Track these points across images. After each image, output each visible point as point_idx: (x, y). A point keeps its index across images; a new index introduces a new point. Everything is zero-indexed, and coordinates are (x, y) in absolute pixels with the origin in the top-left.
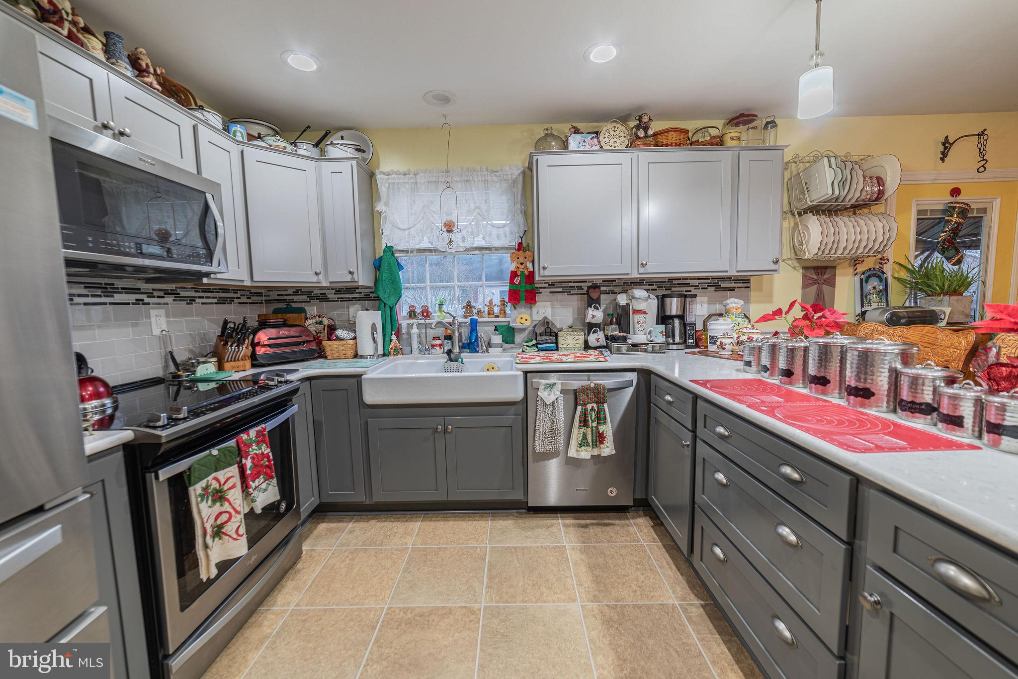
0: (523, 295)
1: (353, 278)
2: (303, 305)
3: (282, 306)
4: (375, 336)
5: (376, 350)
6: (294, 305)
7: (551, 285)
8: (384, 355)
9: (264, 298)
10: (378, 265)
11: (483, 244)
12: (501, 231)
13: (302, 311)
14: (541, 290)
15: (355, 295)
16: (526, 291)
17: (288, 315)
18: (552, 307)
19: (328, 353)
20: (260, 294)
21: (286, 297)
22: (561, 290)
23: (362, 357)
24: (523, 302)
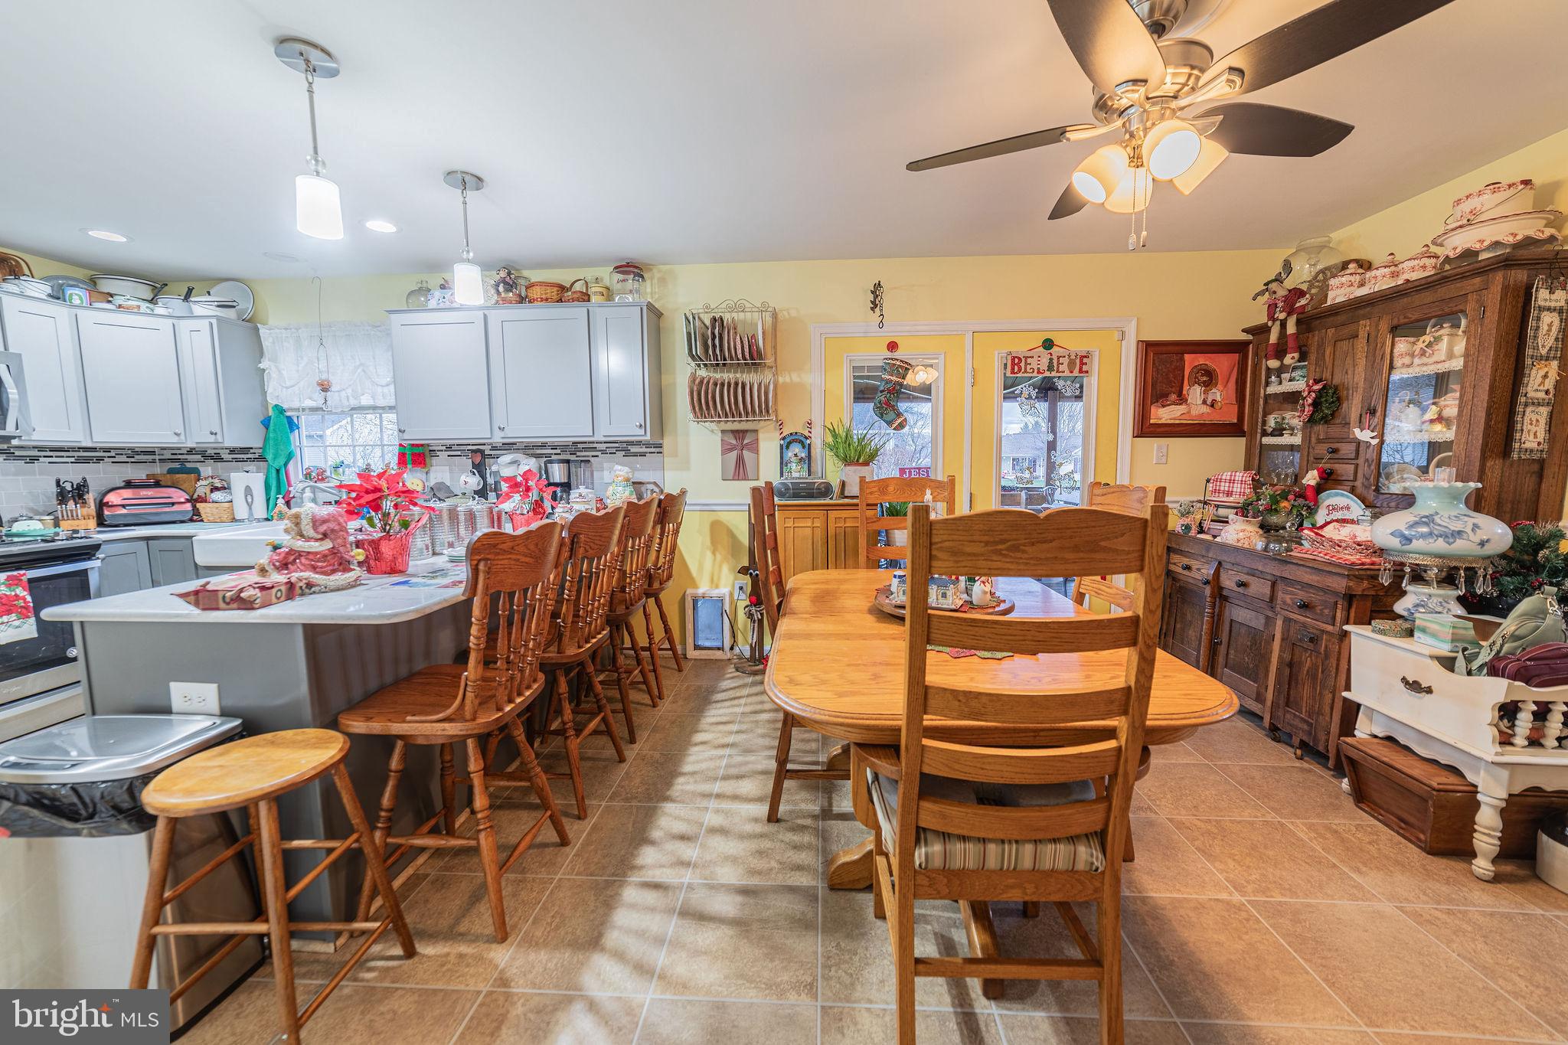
0: (409, 458)
1: (216, 439)
2: (198, 465)
3: (176, 465)
4: (250, 500)
5: (251, 514)
6: (188, 465)
7: (449, 448)
8: (267, 519)
9: (157, 457)
10: (266, 423)
11: (371, 402)
12: (386, 390)
13: (196, 471)
14: (438, 453)
15: (249, 456)
16: (413, 455)
17: (178, 476)
18: (451, 471)
19: (204, 516)
20: (153, 453)
21: (180, 457)
22: (459, 453)
23: (239, 521)
24: (409, 466)
